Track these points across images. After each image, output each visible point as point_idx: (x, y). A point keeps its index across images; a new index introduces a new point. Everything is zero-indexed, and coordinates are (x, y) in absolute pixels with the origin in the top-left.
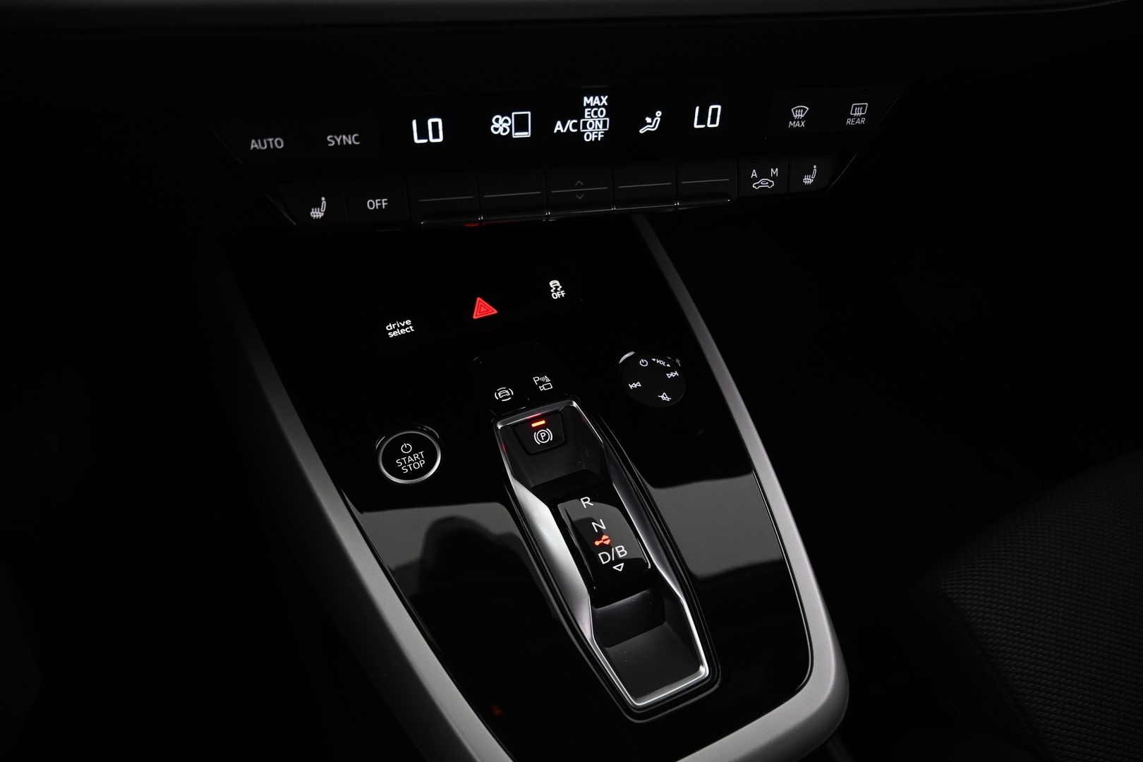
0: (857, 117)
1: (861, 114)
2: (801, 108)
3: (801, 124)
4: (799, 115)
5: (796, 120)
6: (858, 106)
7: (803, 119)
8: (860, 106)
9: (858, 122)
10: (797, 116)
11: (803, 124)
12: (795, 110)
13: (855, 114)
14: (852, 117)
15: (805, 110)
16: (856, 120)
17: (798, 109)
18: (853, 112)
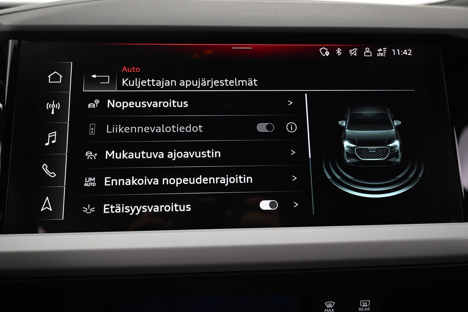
0: (364, 308)
1: (367, 305)
2: (330, 303)
3: (331, 310)
4: (330, 306)
5: (329, 309)
6: (364, 302)
7: (332, 308)
8: (366, 302)
9: (366, 309)
10: (328, 306)
11: (333, 310)
12: (327, 304)
13: (363, 306)
14: (362, 307)
15: (333, 303)
16: (364, 309)
17: (329, 303)
18: (362, 304)
